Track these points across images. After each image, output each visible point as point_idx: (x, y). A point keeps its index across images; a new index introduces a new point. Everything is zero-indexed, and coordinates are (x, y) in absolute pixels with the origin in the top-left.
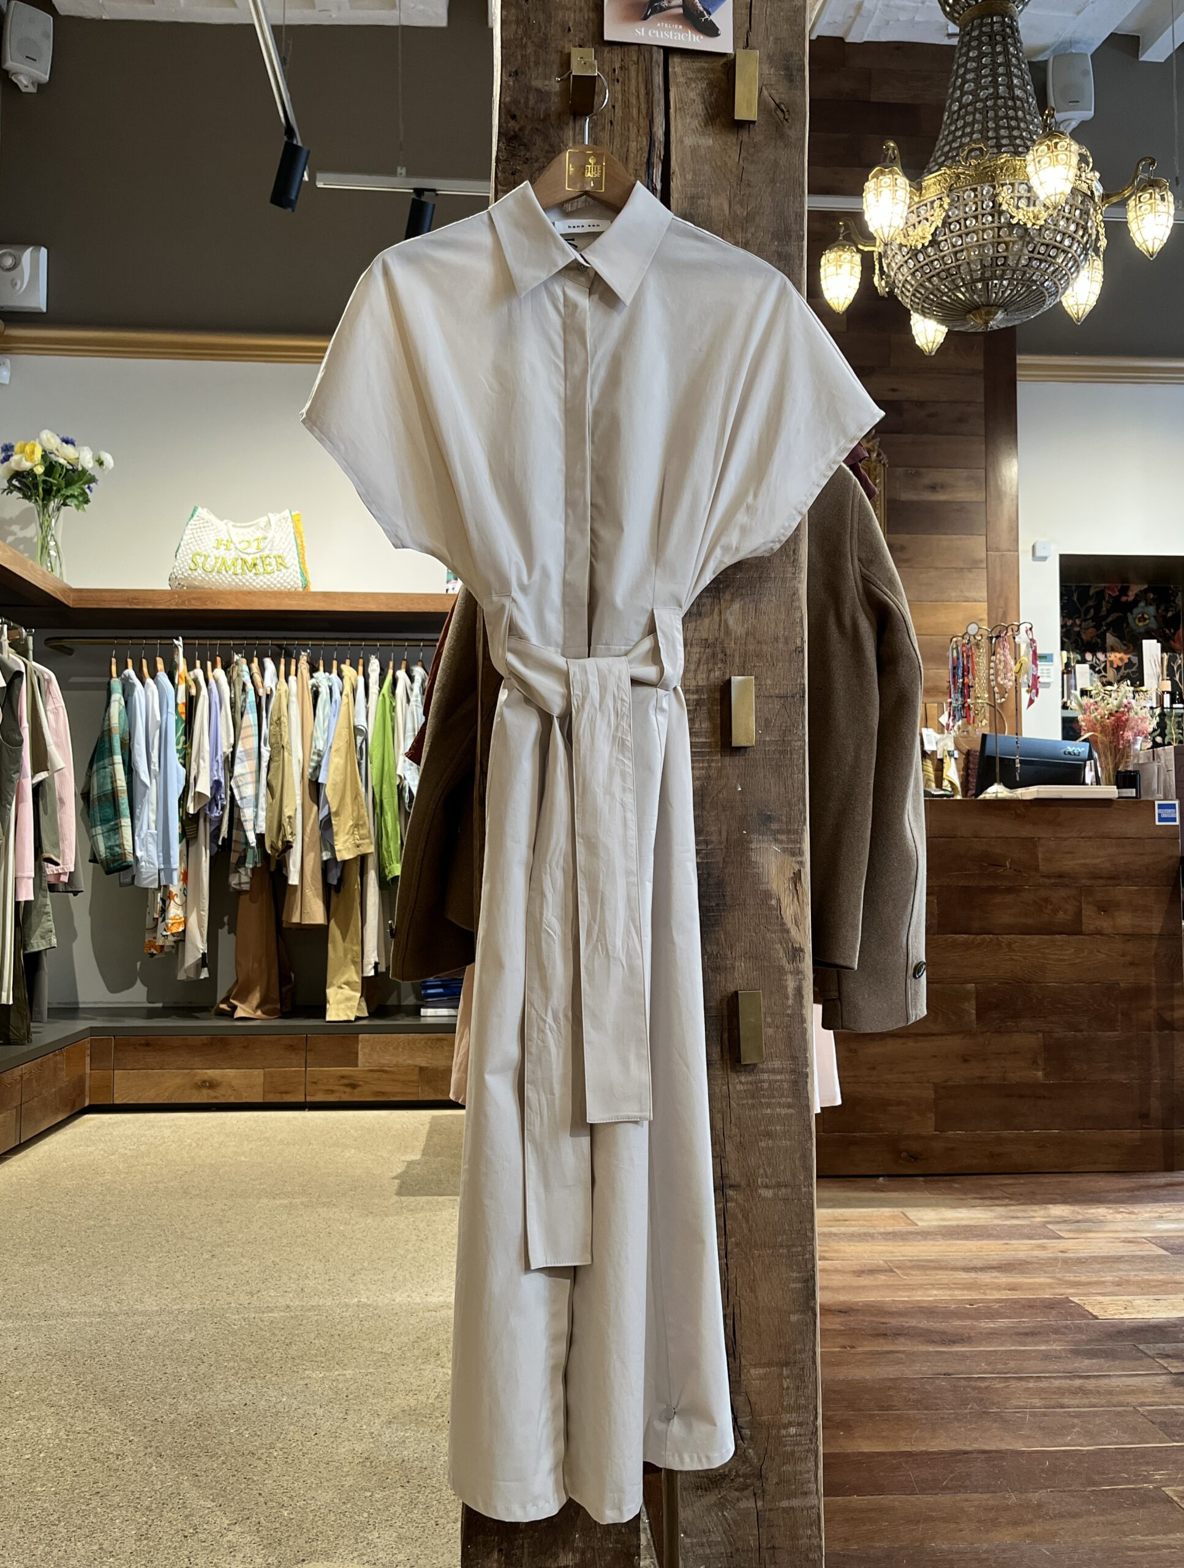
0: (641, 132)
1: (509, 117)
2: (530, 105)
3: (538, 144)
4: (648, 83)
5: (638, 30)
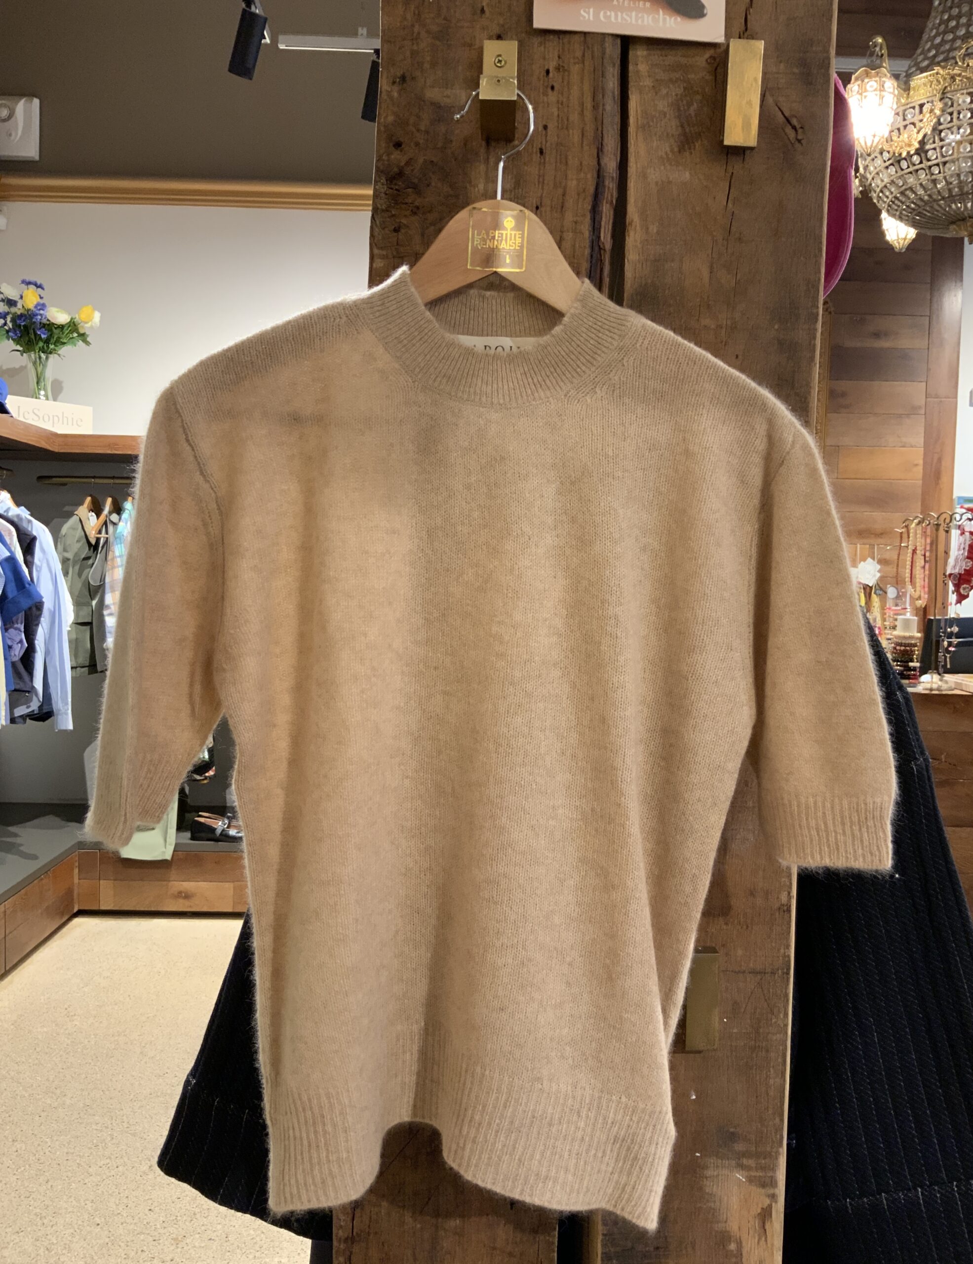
0: (585, 168)
1: (391, 145)
2: (423, 128)
3: (433, 184)
4: (597, 91)
5: (585, 11)
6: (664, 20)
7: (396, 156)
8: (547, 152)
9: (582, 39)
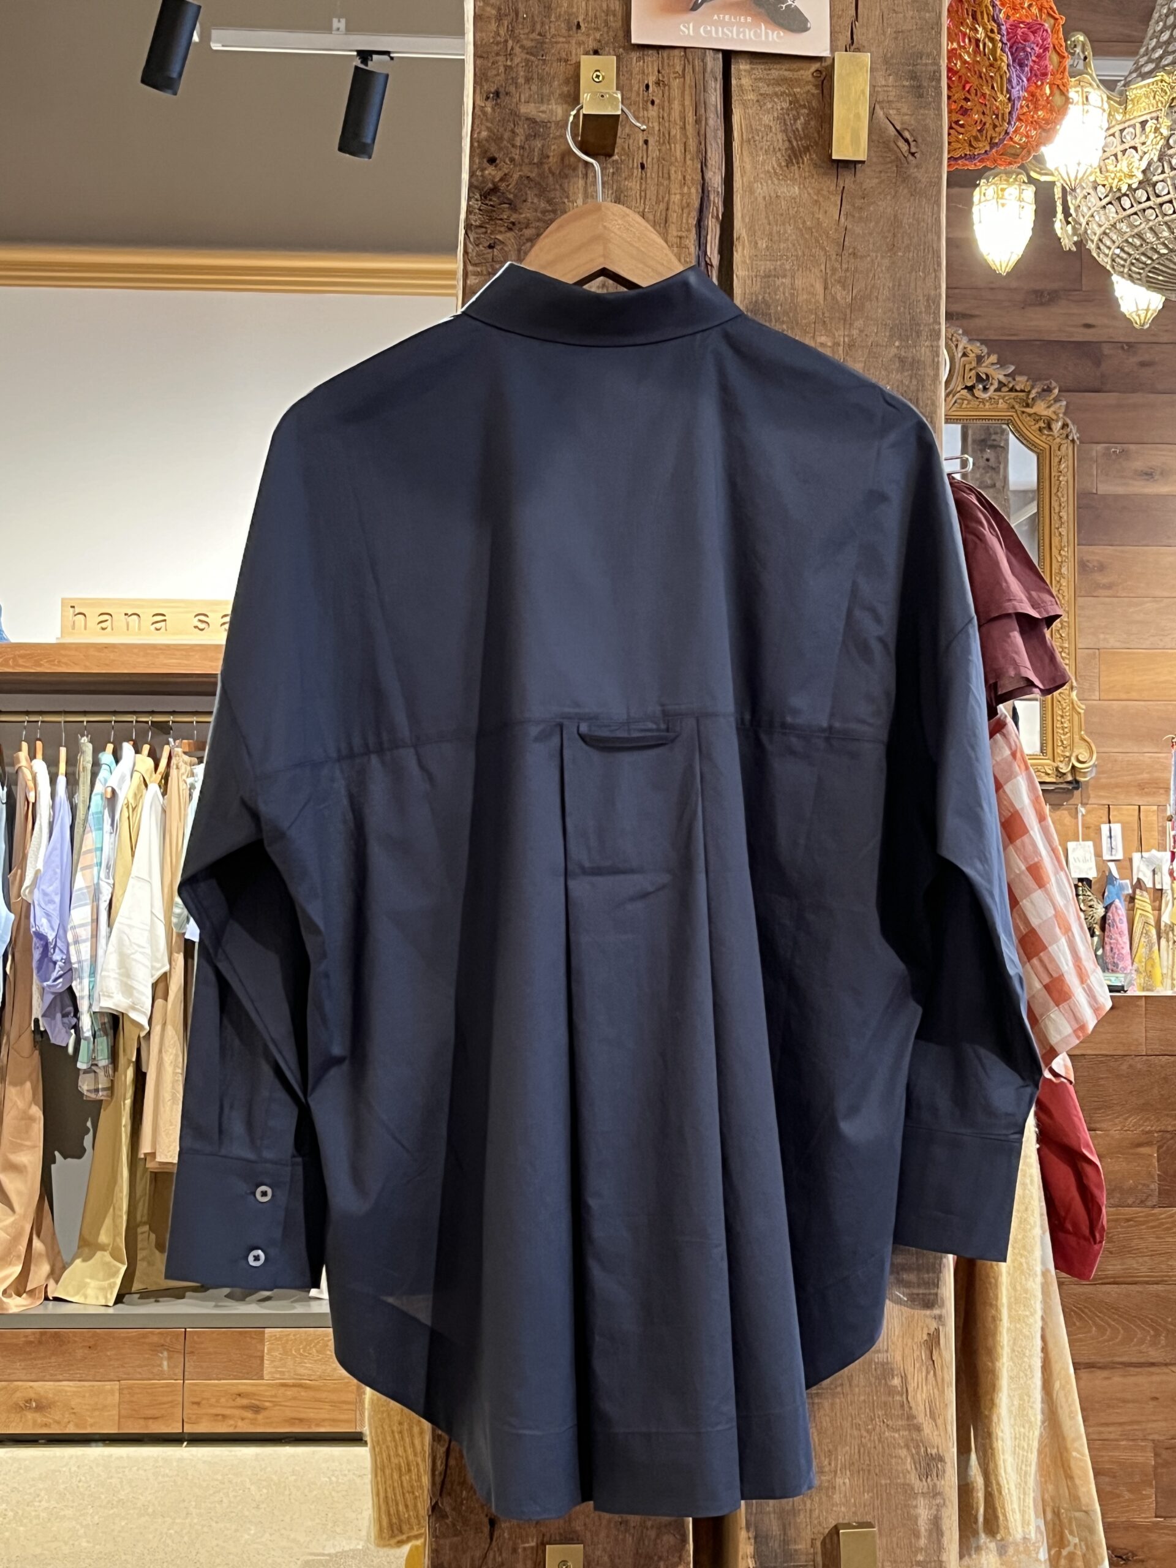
0: (689, 182)
1: (485, 160)
2: (518, 142)
3: (530, 200)
4: (699, 106)
5: (684, 26)
6: (767, 34)
7: (490, 171)
8: (648, 166)
9: (682, 53)
